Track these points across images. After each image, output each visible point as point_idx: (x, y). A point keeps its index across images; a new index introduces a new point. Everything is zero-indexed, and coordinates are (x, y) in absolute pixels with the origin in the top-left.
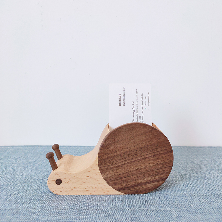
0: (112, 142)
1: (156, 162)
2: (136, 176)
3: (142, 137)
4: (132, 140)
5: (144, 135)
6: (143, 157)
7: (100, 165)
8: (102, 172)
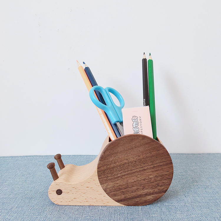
0: (111, 153)
1: (155, 174)
4: (131, 151)
5: (143, 147)
6: (142, 169)
7: (100, 176)
8: (101, 183)
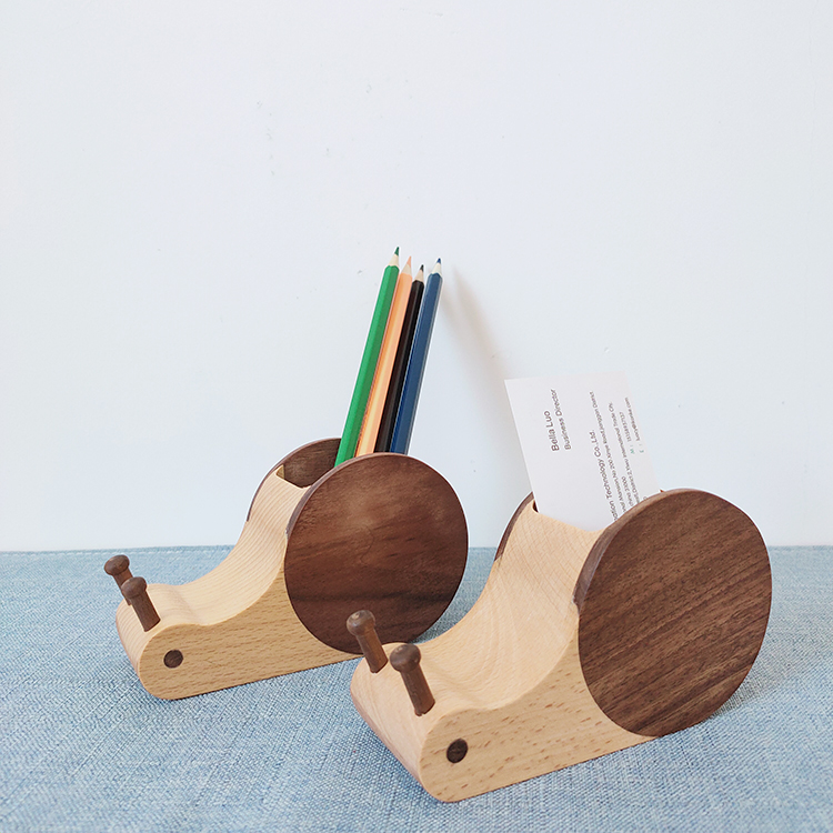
0: (619, 566)
1: (731, 610)
2: (681, 669)
3: (697, 537)
4: (671, 549)
5: (703, 529)
6: (700, 602)
7: (587, 655)
8: (590, 680)
